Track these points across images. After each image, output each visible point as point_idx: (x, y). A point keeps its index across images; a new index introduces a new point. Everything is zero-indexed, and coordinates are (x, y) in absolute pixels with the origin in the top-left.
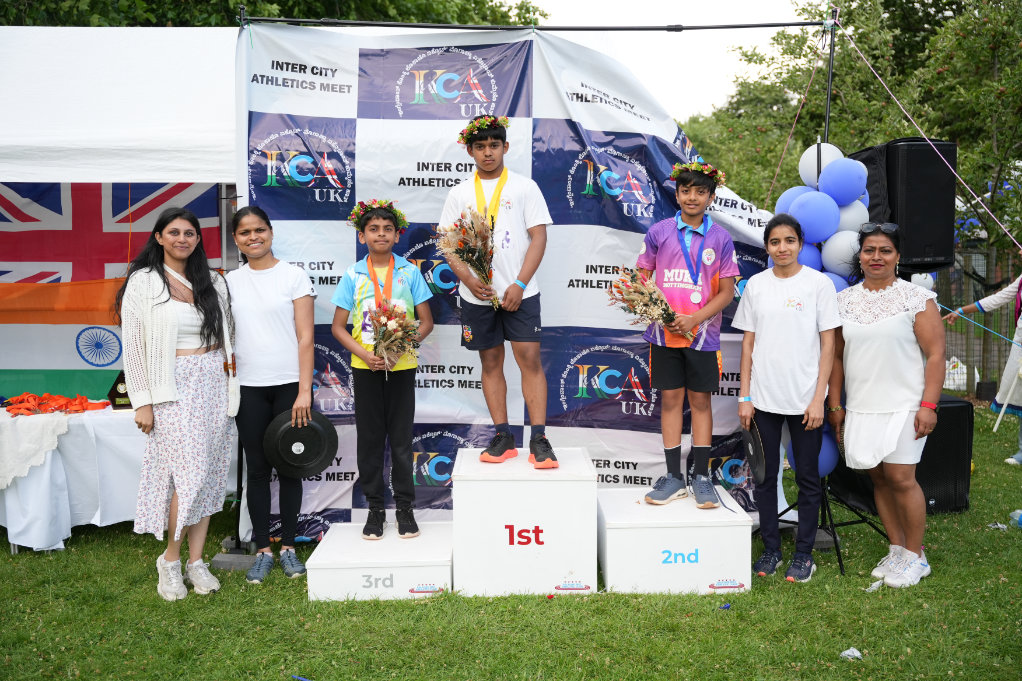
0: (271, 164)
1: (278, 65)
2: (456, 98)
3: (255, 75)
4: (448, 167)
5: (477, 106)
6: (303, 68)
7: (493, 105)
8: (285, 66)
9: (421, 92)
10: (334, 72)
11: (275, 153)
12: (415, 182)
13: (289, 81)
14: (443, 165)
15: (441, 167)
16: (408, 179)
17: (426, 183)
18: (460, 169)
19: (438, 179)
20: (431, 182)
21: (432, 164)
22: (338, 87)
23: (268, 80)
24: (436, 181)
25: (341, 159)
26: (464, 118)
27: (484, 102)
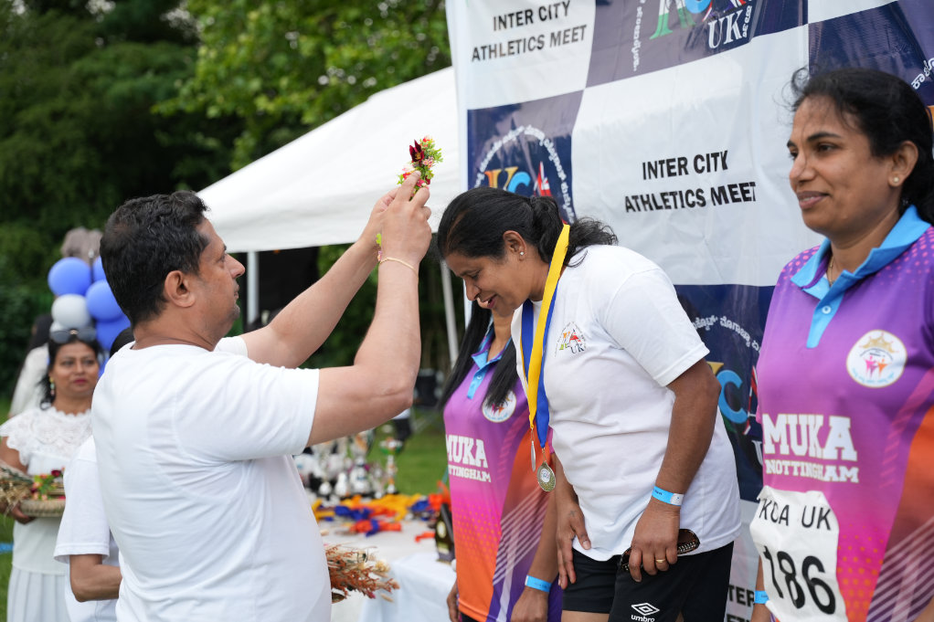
1: (502, 22)
2: (705, 12)
3: (476, 50)
4: (683, 165)
5: (730, 18)
6: (529, 15)
7: (749, 9)
8: (508, 19)
9: (667, 11)
10: (566, 7)
12: (644, 203)
13: (515, 45)
14: (676, 164)
15: (673, 167)
16: (635, 198)
17: (660, 202)
18: (700, 168)
19: (673, 194)
20: (665, 201)
21: (661, 162)
22: (570, 33)
23: (491, 51)
24: (671, 198)
25: (557, 172)
26: (710, 52)
27: (739, 8)
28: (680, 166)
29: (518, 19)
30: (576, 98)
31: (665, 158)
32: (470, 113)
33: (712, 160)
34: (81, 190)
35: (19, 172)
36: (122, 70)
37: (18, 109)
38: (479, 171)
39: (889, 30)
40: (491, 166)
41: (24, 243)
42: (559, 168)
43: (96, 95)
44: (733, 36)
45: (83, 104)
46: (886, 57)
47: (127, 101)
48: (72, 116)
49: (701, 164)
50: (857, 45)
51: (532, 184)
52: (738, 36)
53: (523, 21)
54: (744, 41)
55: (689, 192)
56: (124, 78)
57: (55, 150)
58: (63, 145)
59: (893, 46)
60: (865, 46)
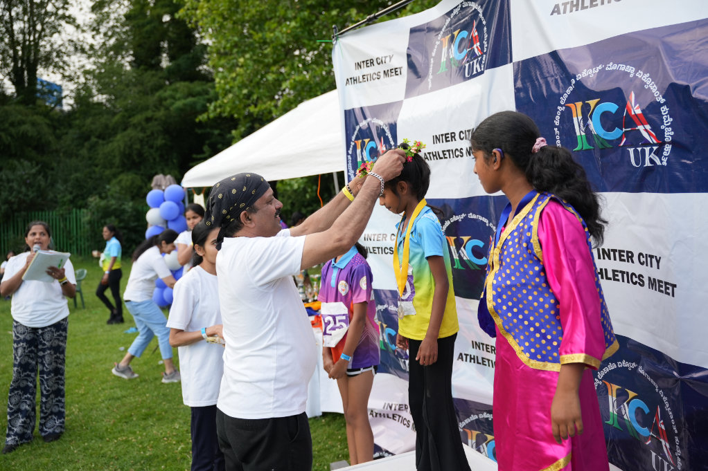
0: (359, 151)
1: (359, 65)
2: (464, 59)
3: (348, 80)
4: (453, 136)
5: (475, 61)
6: (372, 61)
8: (362, 64)
10: (391, 58)
11: (360, 141)
12: (434, 156)
13: (366, 77)
14: (449, 136)
15: (448, 137)
16: (429, 153)
17: (442, 155)
18: (462, 137)
19: (449, 151)
20: (444, 155)
21: (442, 135)
22: (393, 71)
23: (354, 80)
24: (447, 153)
25: (389, 141)
26: (465, 79)
27: (480, 56)
28: (452, 137)
29: (367, 64)
30: (399, 104)
31: (444, 133)
32: (345, 111)
33: (467, 133)
34: (161, 156)
35: (131, 147)
36: (178, 95)
37: (130, 117)
38: (351, 141)
39: (554, 65)
40: (357, 138)
41: (133, 183)
42: (391, 139)
43: (167, 109)
44: (477, 70)
45: (161, 113)
46: (553, 78)
47: (181, 110)
48: (156, 120)
49: (462, 136)
50: (538, 73)
51: (377, 147)
52: (479, 70)
53: (369, 65)
54: (482, 73)
55: (457, 150)
56: (179, 99)
57: (148, 136)
58: (152, 134)
59: (556, 72)
60: (542, 74)
